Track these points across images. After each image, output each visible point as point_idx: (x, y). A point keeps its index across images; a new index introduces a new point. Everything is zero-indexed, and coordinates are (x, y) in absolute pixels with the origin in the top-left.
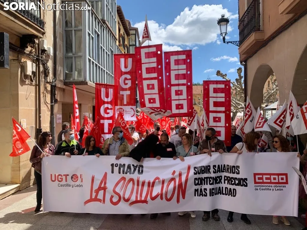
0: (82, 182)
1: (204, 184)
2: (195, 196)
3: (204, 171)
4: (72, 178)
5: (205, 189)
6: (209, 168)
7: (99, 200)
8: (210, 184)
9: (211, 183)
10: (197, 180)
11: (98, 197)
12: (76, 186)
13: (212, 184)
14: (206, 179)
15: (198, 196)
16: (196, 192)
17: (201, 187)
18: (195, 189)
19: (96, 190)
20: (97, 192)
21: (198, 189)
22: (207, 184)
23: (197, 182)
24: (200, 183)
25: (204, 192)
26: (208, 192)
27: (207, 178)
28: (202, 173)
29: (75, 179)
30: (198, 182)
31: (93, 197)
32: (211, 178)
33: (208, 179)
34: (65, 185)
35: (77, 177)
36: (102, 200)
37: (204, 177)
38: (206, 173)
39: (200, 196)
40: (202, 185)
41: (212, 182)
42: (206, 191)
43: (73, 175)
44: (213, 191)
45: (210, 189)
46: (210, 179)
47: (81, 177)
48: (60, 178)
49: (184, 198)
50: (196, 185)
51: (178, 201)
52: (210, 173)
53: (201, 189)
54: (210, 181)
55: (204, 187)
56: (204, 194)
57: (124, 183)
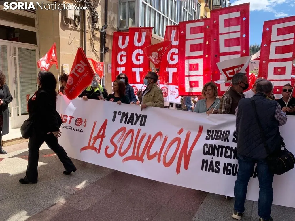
0: (85, 127)
1: (218, 156)
2: (202, 169)
3: (220, 136)
4: (76, 121)
5: (218, 163)
6: (227, 133)
7: (95, 149)
8: (226, 157)
9: (227, 154)
10: (207, 147)
11: (95, 146)
12: (78, 130)
13: (230, 157)
14: (220, 149)
15: (206, 170)
16: (205, 165)
17: (212, 158)
18: (203, 160)
19: (94, 137)
20: (95, 139)
21: (207, 161)
22: (221, 156)
23: (207, 149)
24: (210, 152)
25: (216, 166)
26: (221, 167)
27: (222, 147)
28: (217, 139)
29: (78, 123)
30: (209, 149)
31: (91, 145)
32: (228, 148)
33: (224, 149)
34: (67, 127)
35: (82, 122)
36: (97, 149)
37: (219, 146)
38: (222, 140)
39: (209, 171)
40: (214, 155)
41: (229, 154)
42: (219, 165)
43: (79, 119)
44: (229, 168)
45: (225, 164)
46: (227, 150)
47: (85, 122)
48: (65, 119)
49: (186, 167)
50: (204, 153)
51: (178, 170)
52: (228, 141)
53: (212, 162)
54: (226, 152)
55: (216, 159)
56: (216, 169)
57: (123, 134)
